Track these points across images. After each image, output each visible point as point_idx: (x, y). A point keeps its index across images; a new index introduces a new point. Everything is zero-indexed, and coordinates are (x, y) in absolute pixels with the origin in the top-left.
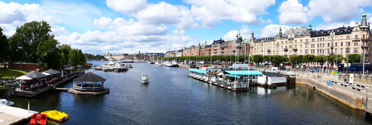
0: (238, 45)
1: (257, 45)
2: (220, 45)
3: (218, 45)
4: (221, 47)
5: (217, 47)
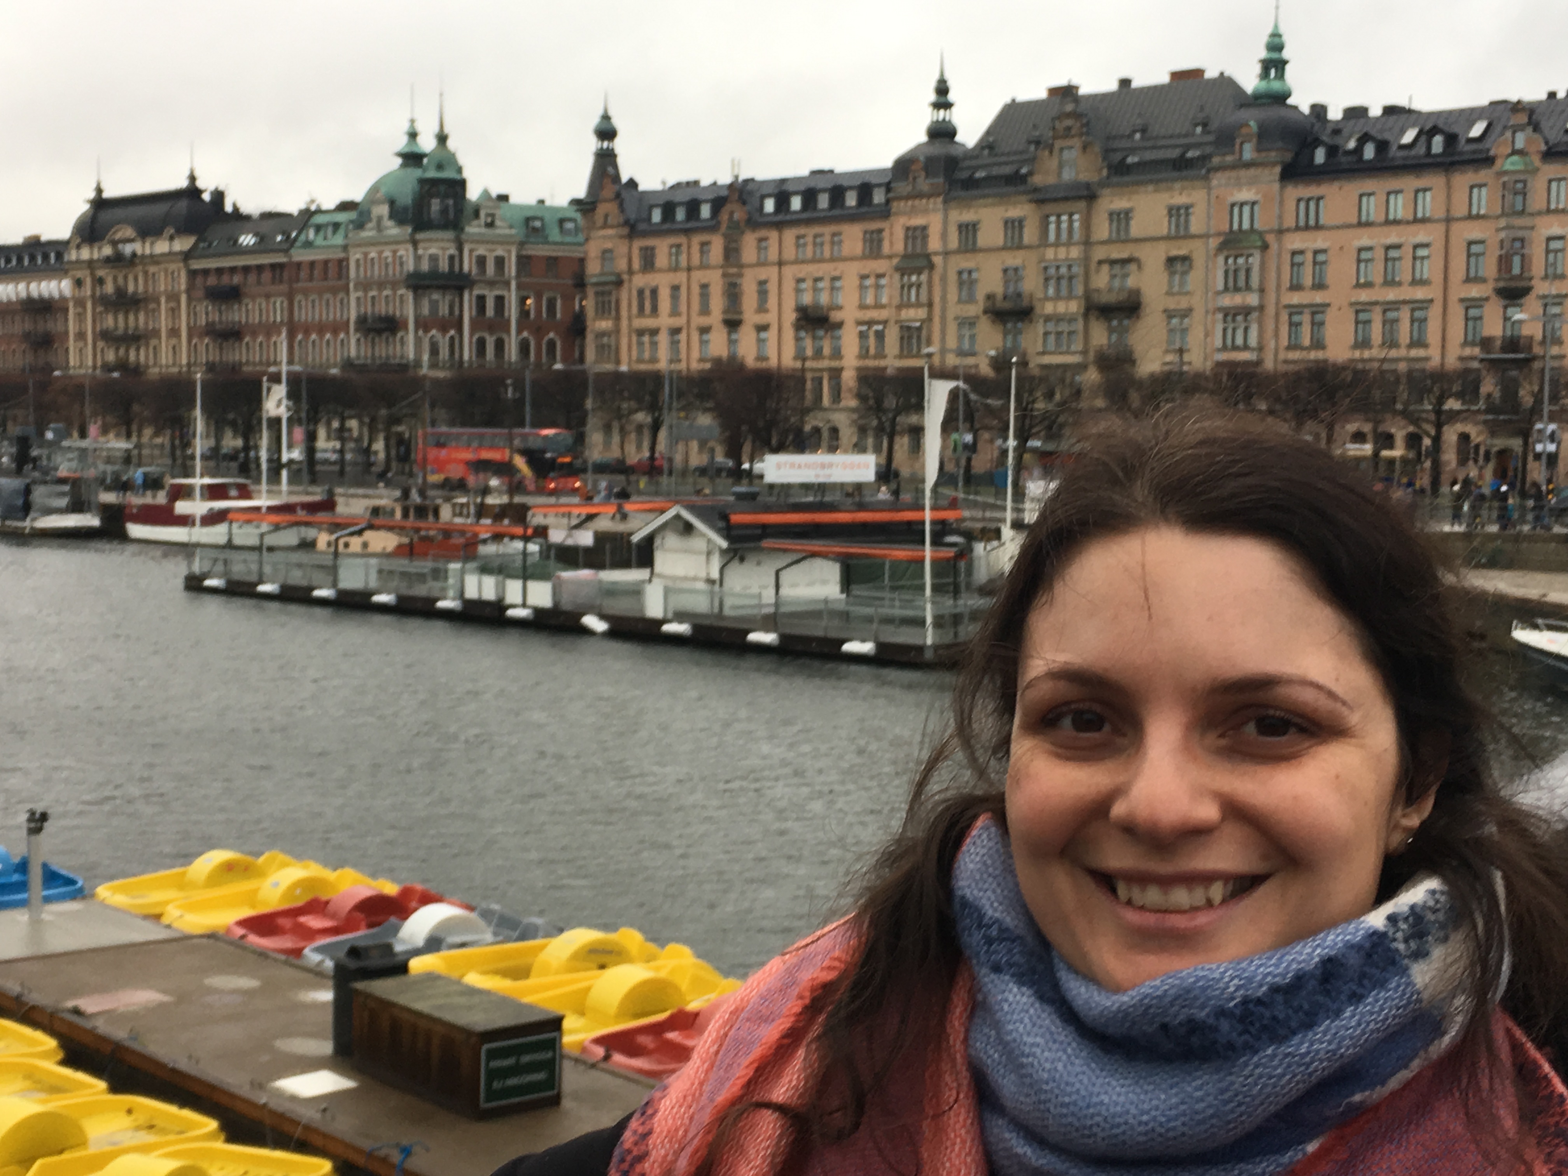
0: (434, 259)
1: (662, 259)
2: (182, 244)
3: (162, 247)
4: (193, 274)
5: (146, 273)
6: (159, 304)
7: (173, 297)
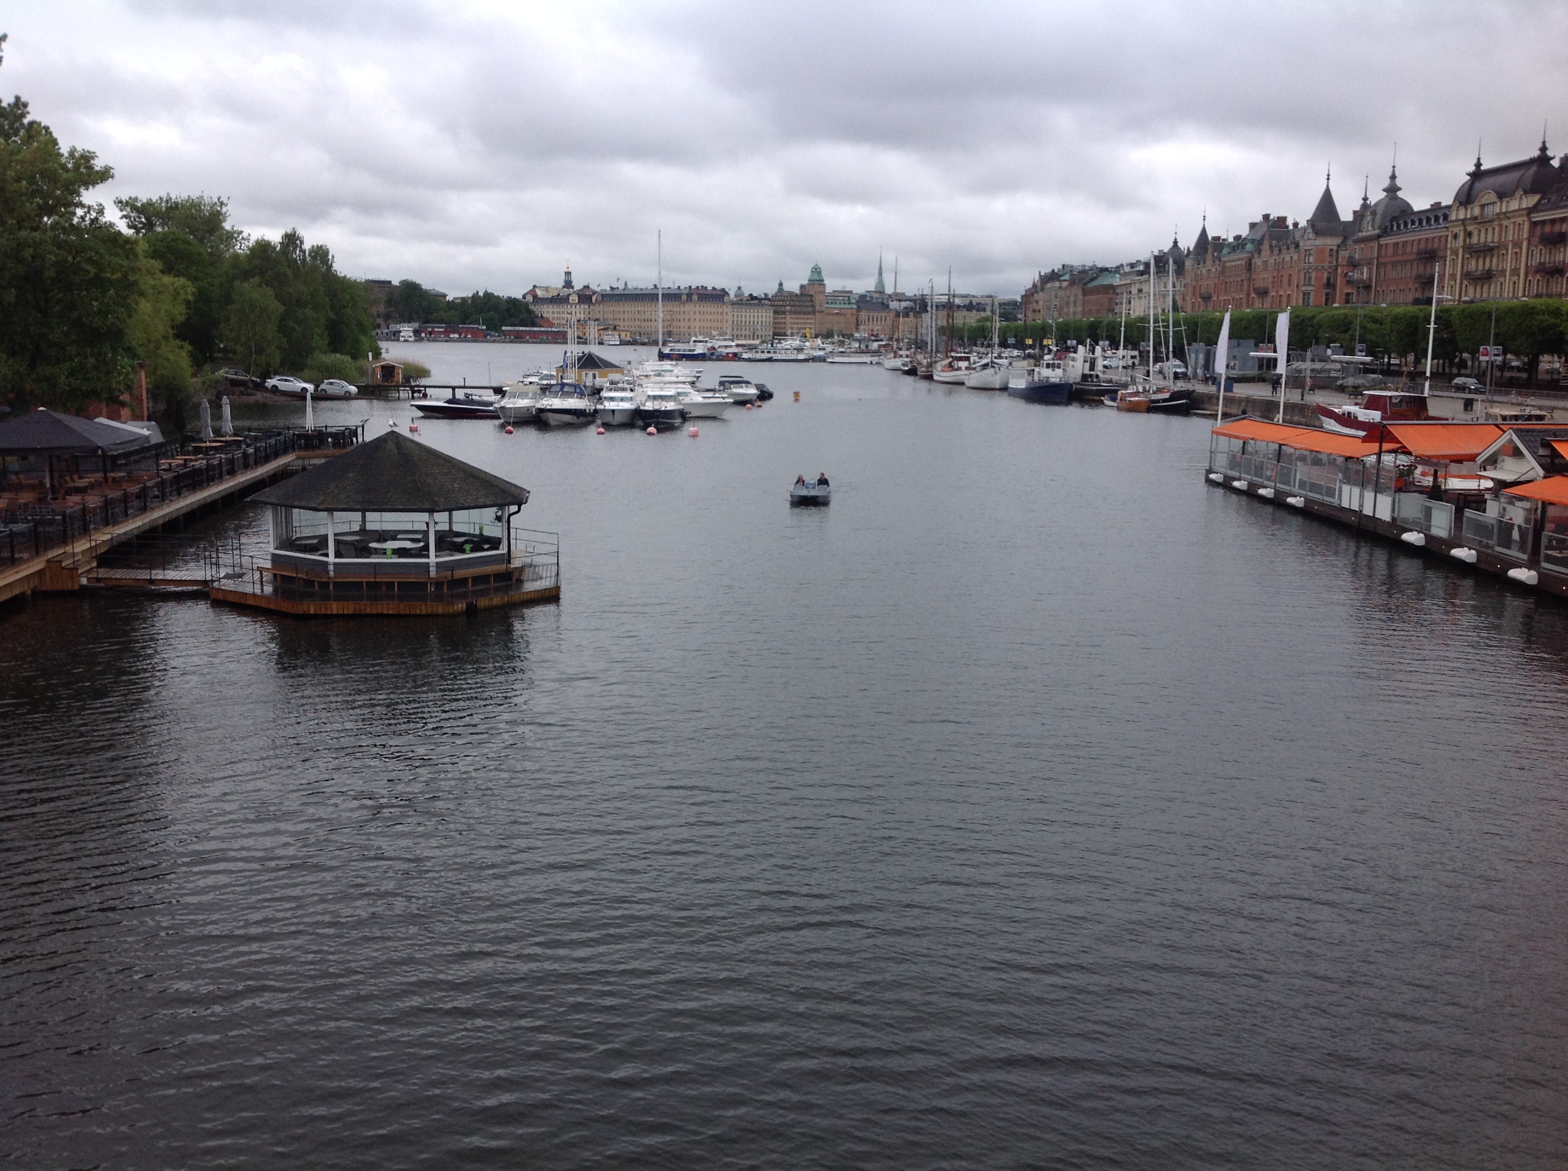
4: (1534, 225)
5: (1501, 226)
6: (1507, 250)
7: (1517, 244)
